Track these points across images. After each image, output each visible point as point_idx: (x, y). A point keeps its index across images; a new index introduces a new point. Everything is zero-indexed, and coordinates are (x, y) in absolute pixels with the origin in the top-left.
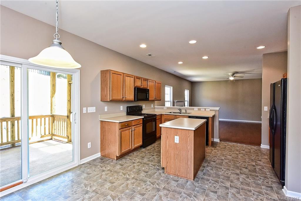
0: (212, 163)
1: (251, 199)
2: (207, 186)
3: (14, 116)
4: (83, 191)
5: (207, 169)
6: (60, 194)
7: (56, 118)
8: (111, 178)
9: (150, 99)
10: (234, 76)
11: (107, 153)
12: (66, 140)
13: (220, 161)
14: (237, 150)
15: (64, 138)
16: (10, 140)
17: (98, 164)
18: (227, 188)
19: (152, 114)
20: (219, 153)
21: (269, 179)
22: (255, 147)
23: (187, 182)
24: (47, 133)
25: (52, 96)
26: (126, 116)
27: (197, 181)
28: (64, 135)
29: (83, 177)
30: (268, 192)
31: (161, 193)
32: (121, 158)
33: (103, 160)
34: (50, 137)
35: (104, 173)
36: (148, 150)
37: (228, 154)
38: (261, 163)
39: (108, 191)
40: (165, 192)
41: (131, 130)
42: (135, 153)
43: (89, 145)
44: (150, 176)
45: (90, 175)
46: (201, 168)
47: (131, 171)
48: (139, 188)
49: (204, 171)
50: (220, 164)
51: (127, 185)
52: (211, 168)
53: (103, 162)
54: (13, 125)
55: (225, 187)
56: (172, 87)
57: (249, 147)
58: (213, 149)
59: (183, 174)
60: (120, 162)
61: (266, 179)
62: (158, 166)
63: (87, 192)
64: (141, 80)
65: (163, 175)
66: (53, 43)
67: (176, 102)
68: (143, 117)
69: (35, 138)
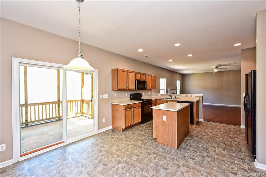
0: (194, 137)
1: (224, 167)
2: (187, 154)
3: (60, 101)
4: (99, 150)
5: (190, 141)
6: (85, 151)
7: (84, 102)
8: (118, 143)
9: (147, 88)
10: (218, 68)
11: (116, 126)
12: (91, 117)
13: (201, 136)
14: (218, 129)
15: (89, 115)
16: (57, 116)
17: (110, 133)
18: (204, 157)
19: (149, 99)
20: (202, 130)
21: (242, 153)
22: (235, 127)
23: (172, 150)
24: (79, 112)
25: (82, 87)
26: (130, 101)
27: (180, 150)
28: (89, 114)
29: (99, 141)
30: (240, 163)
31: (151, 156)
32: (126, 130)
33: (114, 131)
34: (81, 115)
35: (113, 140)
36: (146, 125)
37: (210, 131)
38: (238, 140)
39: (115, 152)
40: (155, 155)
41: (132, 111)
42: (136, 127)
43: (104, 120)
44: (145, 144)
45: (104, 140)
46: (185, 141)
47: (131, 139)
48: (136, 152)
49: (187, 143)
50: (201, 139)
51: (128, 148)
52: (193, 141)
53: (114, 132)
54: (59, 106)
55: (202, 156)
56: (165, 79)
57: (230, 126)
58: (197, 127)
59: (169, 144)
60: (125, 133)
61: (240, 153)
62: (151, 137)
63: (101, 151)
64: (140, 75)
65: (154, 143)
66: (77, 56)
67: (169, 90)
68: (142, 101)
69: (72, 114)
